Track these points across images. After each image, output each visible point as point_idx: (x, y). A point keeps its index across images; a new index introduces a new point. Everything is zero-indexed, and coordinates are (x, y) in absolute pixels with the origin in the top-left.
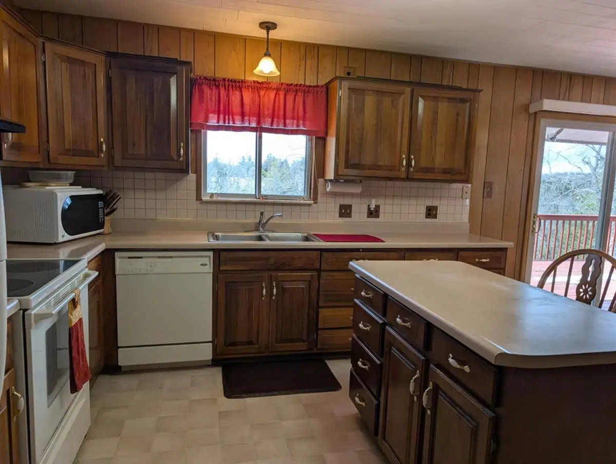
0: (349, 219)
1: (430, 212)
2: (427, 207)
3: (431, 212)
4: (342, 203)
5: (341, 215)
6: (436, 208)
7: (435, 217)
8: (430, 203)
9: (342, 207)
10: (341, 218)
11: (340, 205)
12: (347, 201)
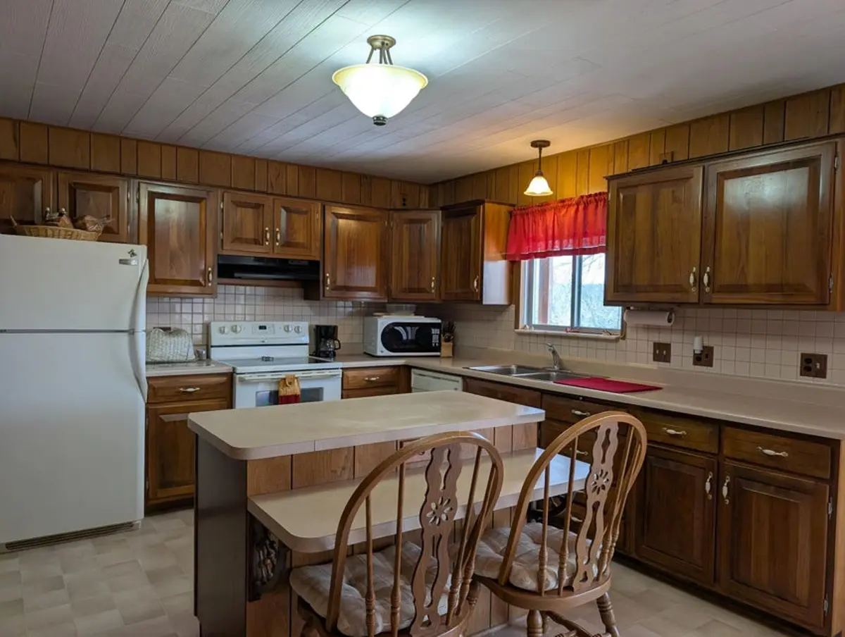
0: (668, 364)
1: (810, 365)
2: (803, 355)
3: (812, 366)
4: (657, 340)
5: (657, 358)
6: (823, 359)
7: (822, 374)
8: (810, 349)
9: (657, 346)
10: (656, 363)
11: (655, 344)
12: (663, 338)
